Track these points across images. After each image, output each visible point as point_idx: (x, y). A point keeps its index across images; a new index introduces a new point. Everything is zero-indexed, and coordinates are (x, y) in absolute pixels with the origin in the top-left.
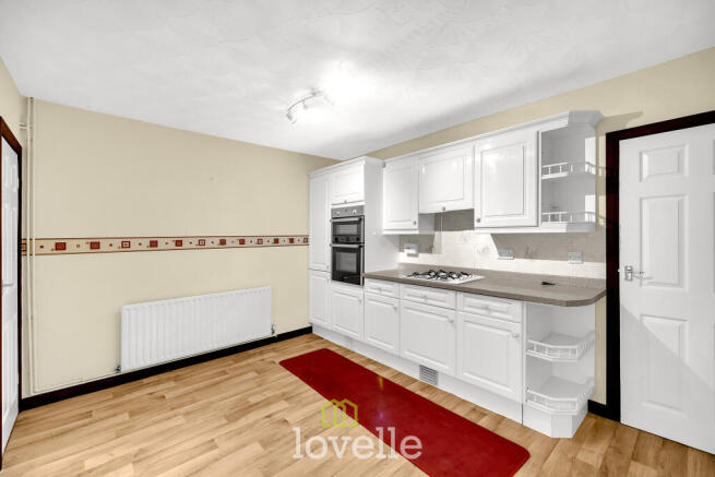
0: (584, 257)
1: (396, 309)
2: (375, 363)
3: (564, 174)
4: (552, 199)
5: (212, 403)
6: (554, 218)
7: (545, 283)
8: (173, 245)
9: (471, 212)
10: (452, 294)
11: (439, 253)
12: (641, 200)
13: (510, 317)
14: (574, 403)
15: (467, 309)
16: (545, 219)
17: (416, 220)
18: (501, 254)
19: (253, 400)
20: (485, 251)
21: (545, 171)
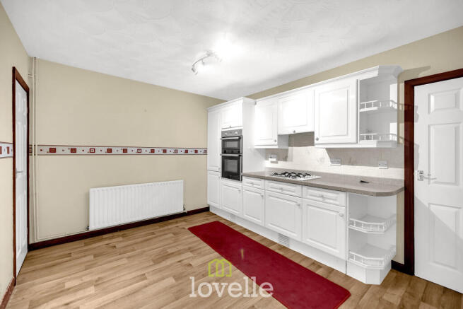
0: (389, 164)
1: (262, 196)
2: (249, 231)
3: (376, 108)
4: (367, 125)
5: (144, 251)
6: (368, 138)
7: (362, 182)
8: (121, 152)
9: (312, 133)
10: (299, 187)
11: (292, 161)
12: (429, 126)
13: (337, 203)
14: (381, 262)
15: (308, 197)
16: (362, 138)
17: (276, 138)
18: (332, 162)
19: (170, 251)
20: (322, 160)
21: (362, 107)
